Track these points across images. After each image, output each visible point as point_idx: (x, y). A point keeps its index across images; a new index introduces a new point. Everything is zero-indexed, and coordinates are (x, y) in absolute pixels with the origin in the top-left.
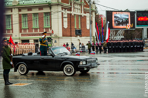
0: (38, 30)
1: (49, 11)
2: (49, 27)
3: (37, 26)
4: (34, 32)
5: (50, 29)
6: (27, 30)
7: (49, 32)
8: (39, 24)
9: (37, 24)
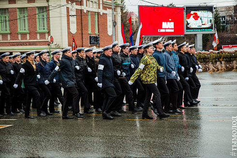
0: (28, 35)
1: (46, 4)
2: (46, 31)
3: (25, 30)
4: (20, 40)
5: (47, 35)
6: (9, 36)
7: (45, 39)
8: (29, 26)
9: (25, 27)
